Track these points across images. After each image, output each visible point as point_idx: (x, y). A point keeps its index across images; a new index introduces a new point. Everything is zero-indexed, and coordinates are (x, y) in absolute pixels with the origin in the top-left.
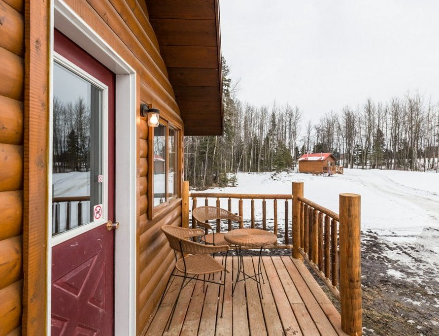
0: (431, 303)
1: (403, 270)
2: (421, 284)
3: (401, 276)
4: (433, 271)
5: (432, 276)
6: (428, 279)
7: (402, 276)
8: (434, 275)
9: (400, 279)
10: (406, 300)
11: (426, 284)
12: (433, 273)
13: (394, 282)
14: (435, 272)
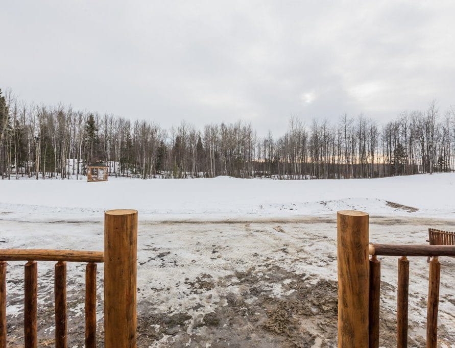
0: (72, 316)
1: (12, 301)
2: (46, 304)
3: (18, 310)
4: (43, 285)
5: (46, 290)
6: (47, 295)
7: (19, 308)
8: (48, 288)
9: (21, 313)
10: (48, 331)
11: (50, 300)
12: (44, 287)
13: (17, 321)
14: (47, 284)
